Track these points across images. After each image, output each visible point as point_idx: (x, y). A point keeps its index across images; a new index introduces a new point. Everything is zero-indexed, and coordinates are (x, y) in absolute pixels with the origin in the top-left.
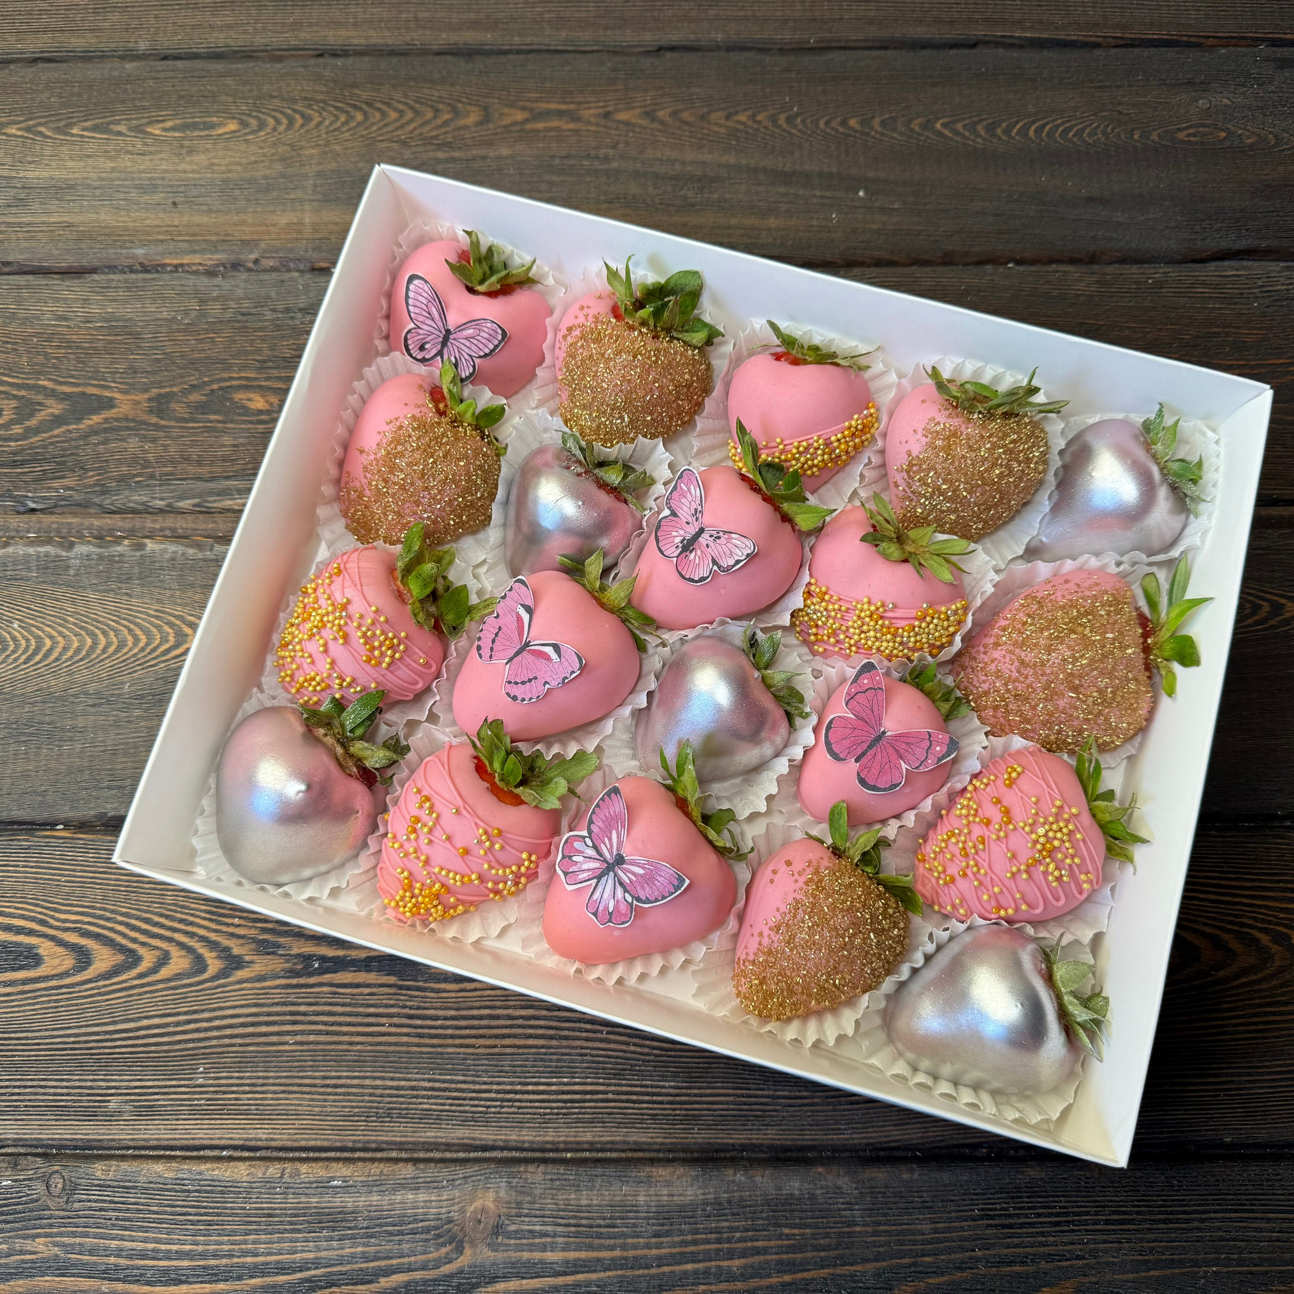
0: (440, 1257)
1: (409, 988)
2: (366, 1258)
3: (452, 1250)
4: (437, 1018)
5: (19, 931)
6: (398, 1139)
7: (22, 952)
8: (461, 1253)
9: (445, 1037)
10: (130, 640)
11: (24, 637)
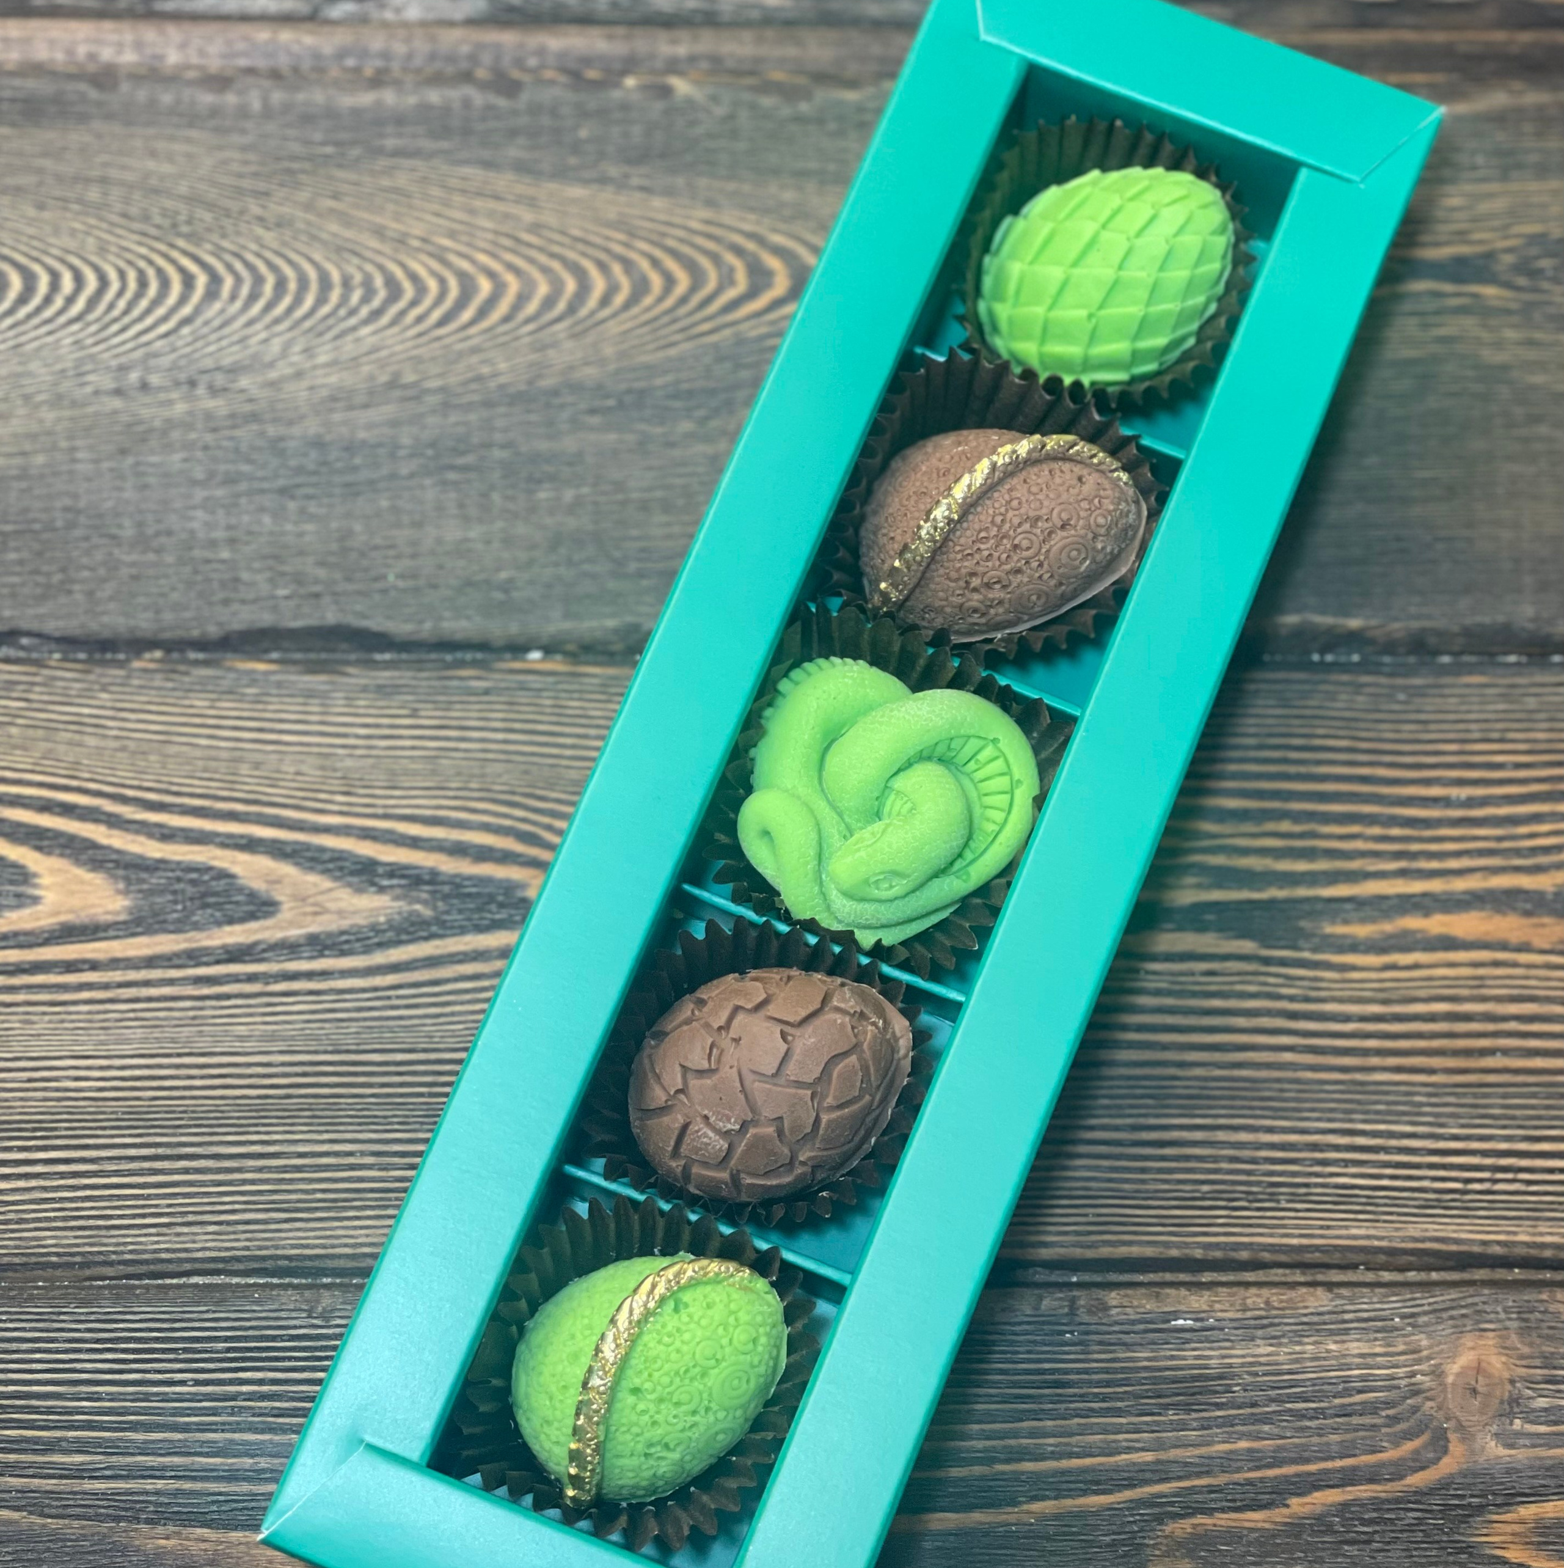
0: (1402, 1459)
1: (1283, 962)
2: (1256, 1460)
3: (1425, 1446)
4: (1347, 1018)
5: (483, 854)
6: (1295, 1241)
7: (491, 898)
8: (1445, 1451)
9: (1366, 1052)
10: (656, 281)
11: (433, 273)
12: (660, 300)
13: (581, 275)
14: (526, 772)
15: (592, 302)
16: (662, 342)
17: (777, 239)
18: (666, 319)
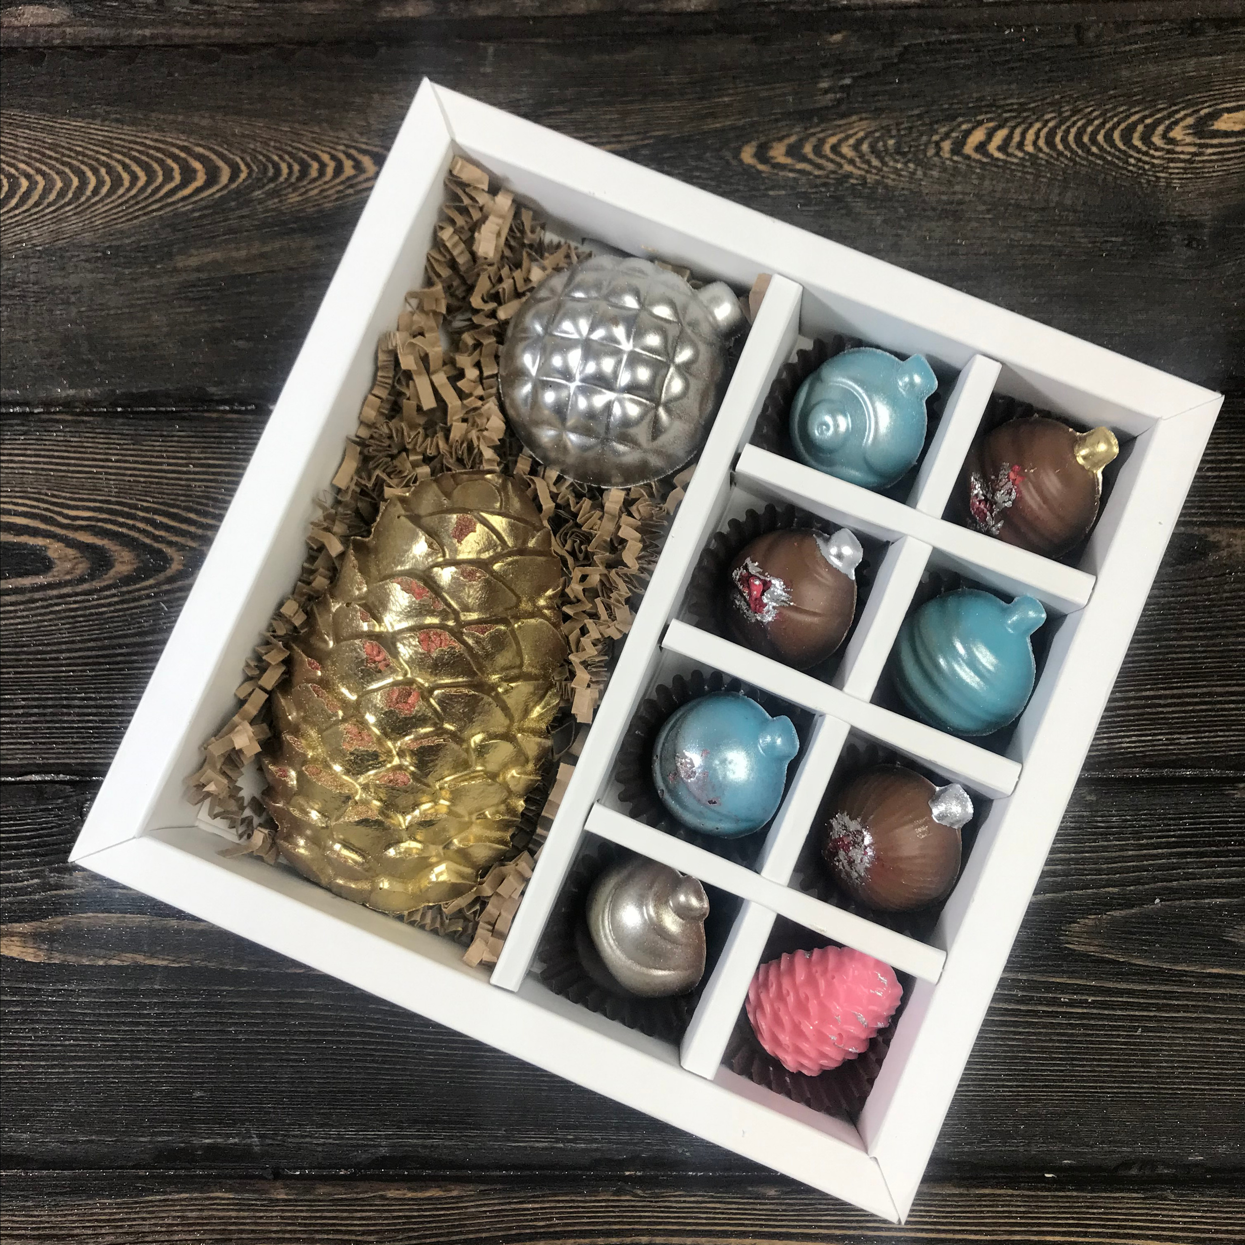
5: (23, 530)
7: (27, 555)
12: (128, 190)
13: (81, 175)
14: (47, 481)
15: (88, 193)
16: (130, 217)
17: (200, 150)
18: (132, 202)
